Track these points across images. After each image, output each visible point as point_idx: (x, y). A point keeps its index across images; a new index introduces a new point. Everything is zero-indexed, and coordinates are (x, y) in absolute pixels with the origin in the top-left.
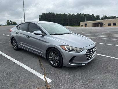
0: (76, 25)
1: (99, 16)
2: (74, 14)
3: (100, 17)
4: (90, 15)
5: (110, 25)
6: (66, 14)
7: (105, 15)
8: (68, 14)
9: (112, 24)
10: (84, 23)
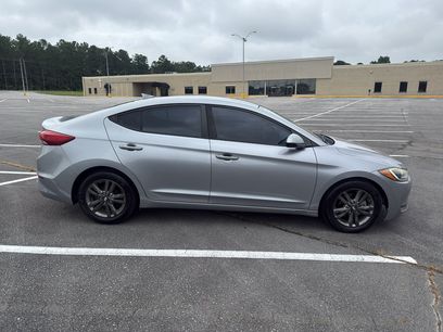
0: (64, 89)
1: (145, 58)
2: (44, 41)
3: (150, 63)
4: (114, 50)
5: (189, 91)
6: (8, 39)
7: (163, 57)
8: (13, 38)
9: (196, 90)
10: (99, 81)
